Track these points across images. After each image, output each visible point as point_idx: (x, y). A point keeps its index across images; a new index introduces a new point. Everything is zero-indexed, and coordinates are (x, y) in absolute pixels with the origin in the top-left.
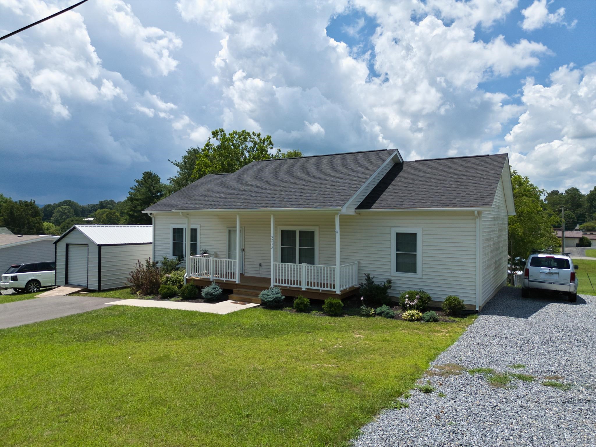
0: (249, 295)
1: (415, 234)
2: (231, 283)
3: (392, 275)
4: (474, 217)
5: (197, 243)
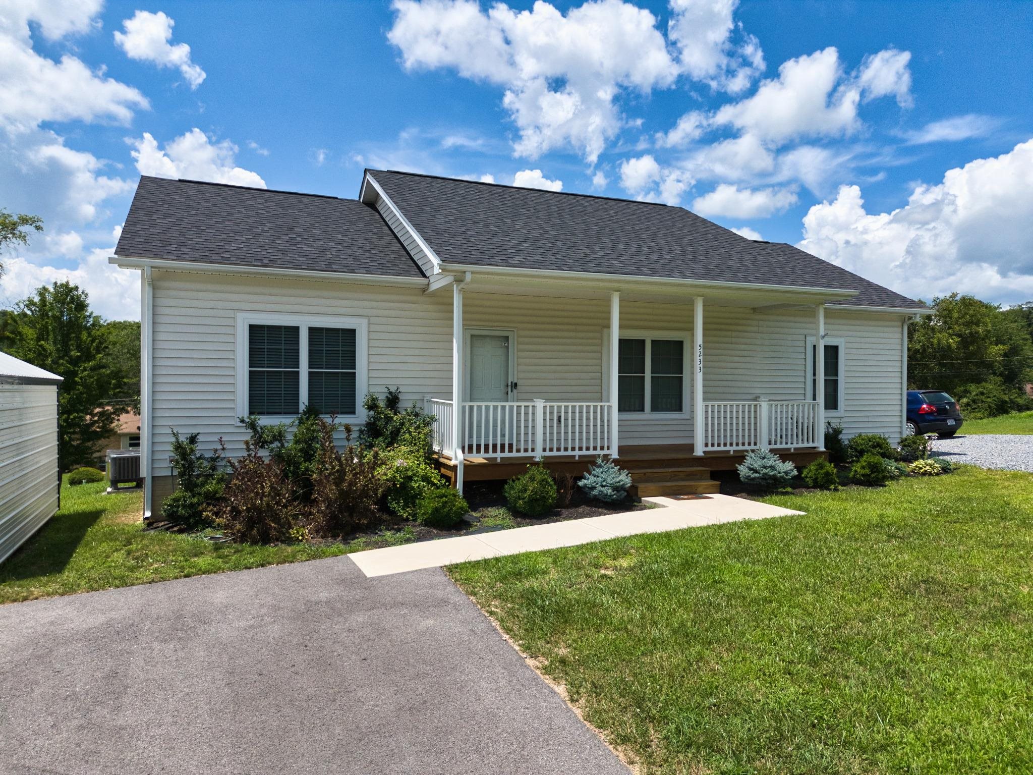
4: (899, 324)
5: (357, 371)
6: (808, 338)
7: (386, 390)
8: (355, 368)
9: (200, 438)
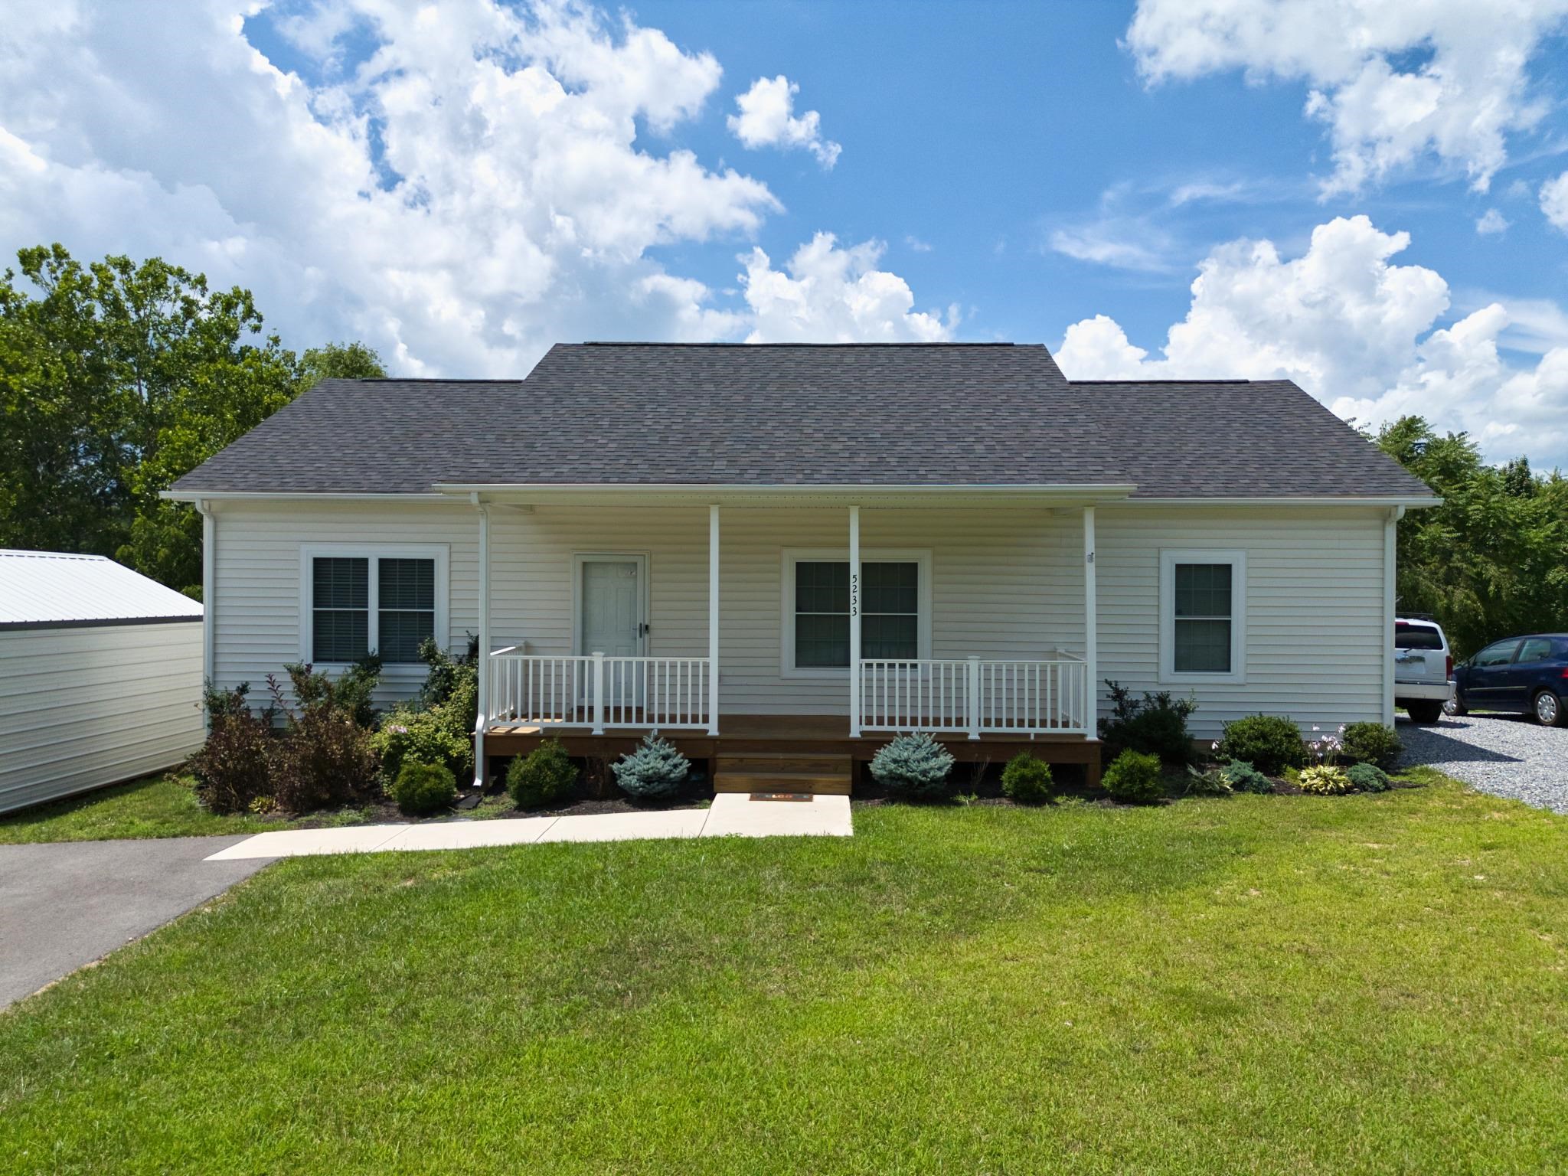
0: (782, 770)
1: (1227, 569)
2: (686, 735)
3: (1163, 680)
4: (1378, 522)
5: (435, 610)
6: (1164, 554)
7: (466, 634)
8: (433, 607)
9: (251, 687)
